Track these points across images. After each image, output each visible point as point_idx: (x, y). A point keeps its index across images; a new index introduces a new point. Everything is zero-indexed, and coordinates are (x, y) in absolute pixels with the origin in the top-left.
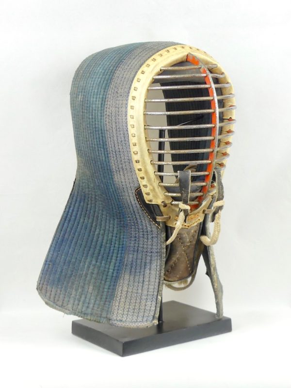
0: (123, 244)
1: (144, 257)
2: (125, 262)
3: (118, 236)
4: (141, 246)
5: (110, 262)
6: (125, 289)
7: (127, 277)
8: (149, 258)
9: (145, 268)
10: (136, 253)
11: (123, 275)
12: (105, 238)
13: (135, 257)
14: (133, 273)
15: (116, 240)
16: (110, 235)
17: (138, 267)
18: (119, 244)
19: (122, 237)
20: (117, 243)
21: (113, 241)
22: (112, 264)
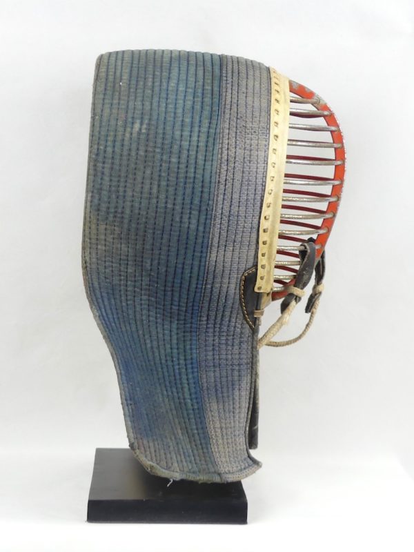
0: (192, 359)
1: (229, 372)
2: (205, 385)
3: (181, 346)
4: (224, 357)
5: (182, 388)
6: (218, 425)
7: (214, 406)
8: (236, 373)
9: (233, 389)
10: (217, 369)
11: (208, 405)
12: (162, 352)
13: (218, 374)
14: (221, 399)
15: (178, 354)
16: (168, 346)
17: (225, 390)
18: (185, 360)
19: (188, 347)
20: (182, 357)
21: (175, 355)
22: (186, 390)
